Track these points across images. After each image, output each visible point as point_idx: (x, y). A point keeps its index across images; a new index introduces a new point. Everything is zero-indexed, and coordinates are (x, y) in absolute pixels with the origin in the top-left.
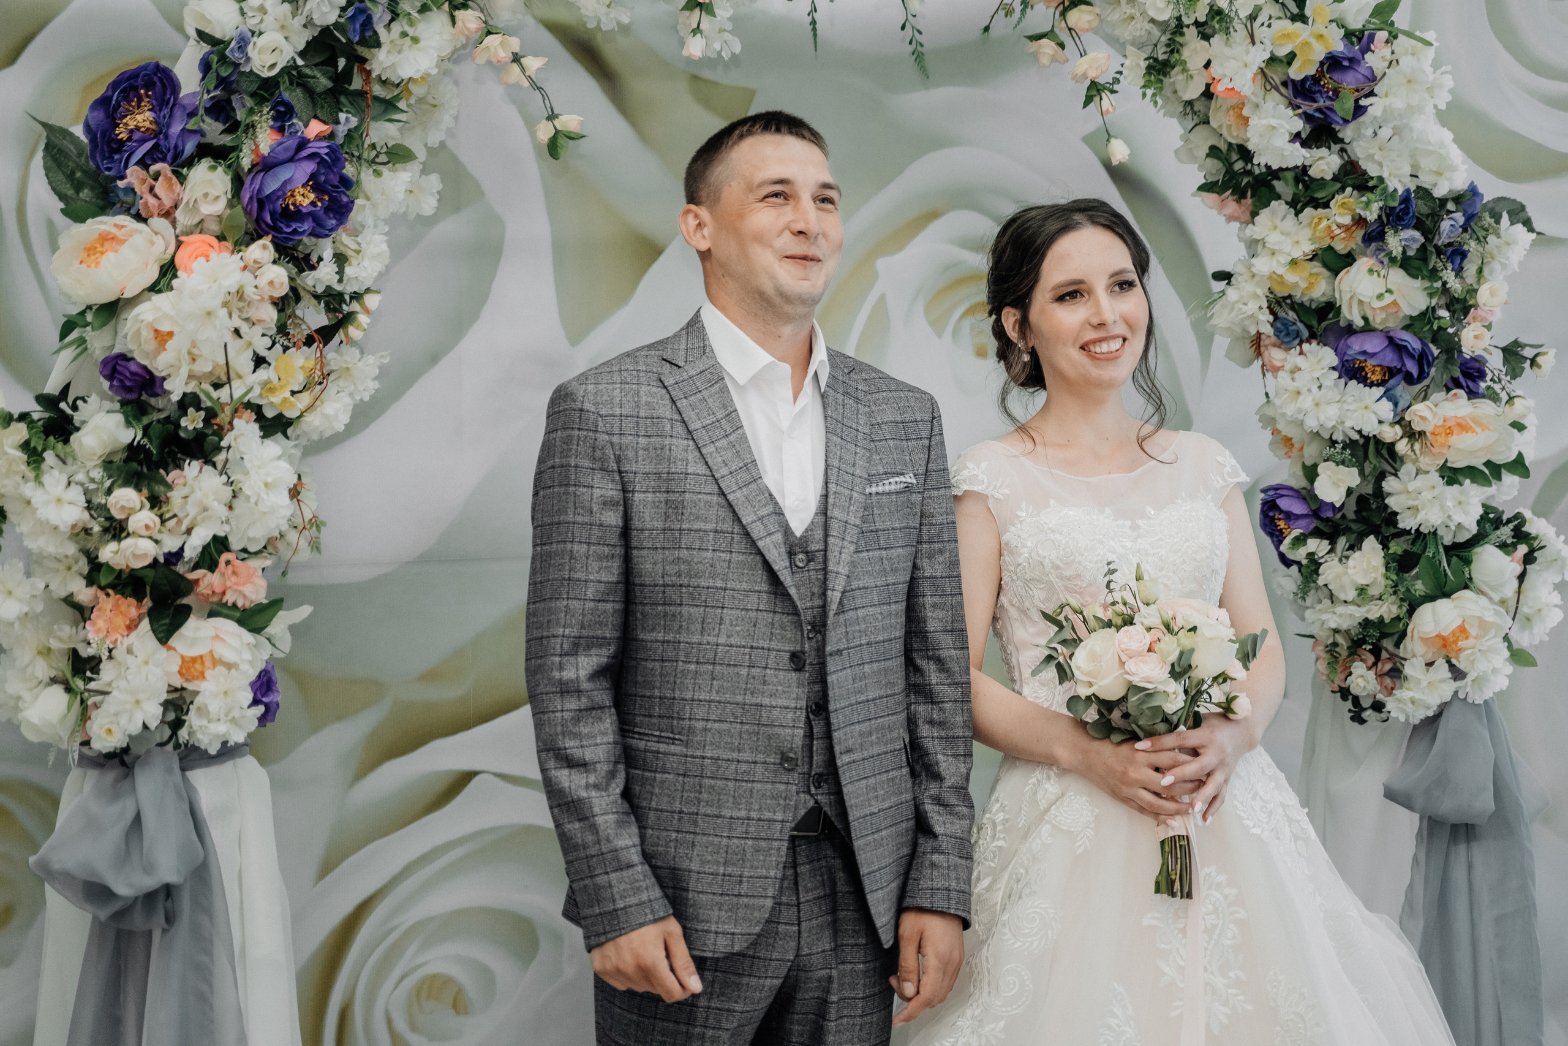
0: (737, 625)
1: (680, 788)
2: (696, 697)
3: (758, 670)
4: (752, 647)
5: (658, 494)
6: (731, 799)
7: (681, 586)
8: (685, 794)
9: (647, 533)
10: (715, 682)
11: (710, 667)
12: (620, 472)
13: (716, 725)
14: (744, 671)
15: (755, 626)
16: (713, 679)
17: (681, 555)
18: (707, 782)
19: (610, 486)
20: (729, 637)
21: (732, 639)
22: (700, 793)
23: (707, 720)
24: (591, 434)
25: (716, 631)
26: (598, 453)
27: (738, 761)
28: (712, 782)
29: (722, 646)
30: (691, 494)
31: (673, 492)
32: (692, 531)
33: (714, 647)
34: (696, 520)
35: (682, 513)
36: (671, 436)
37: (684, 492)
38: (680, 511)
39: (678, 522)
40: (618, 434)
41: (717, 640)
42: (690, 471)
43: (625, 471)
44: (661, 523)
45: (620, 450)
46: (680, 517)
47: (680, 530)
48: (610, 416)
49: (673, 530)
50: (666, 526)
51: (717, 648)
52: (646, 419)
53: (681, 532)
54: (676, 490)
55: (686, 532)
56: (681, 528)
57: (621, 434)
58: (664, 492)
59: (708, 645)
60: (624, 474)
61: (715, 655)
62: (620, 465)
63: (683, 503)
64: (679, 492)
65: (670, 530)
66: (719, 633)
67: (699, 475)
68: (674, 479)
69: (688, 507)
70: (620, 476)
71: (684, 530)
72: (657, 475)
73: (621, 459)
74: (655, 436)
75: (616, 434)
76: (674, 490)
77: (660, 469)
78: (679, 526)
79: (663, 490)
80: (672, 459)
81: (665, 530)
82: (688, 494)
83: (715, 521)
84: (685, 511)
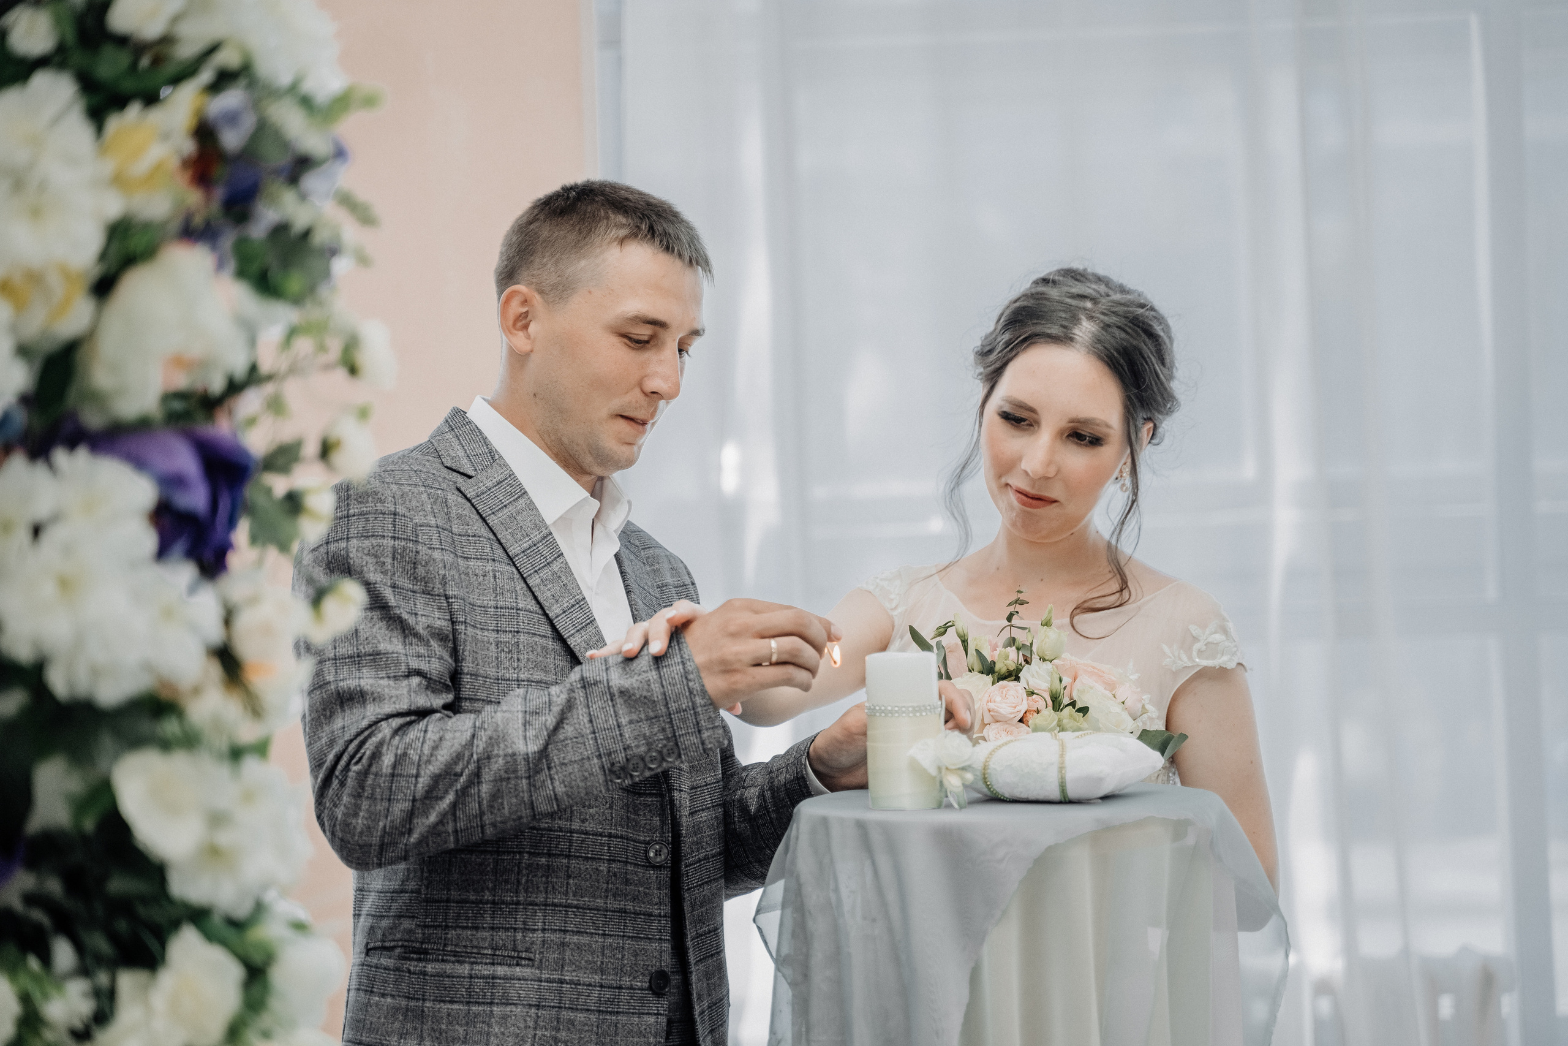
0: (590, 807)
1: (531, 1024)
2: (550, 901)
3: (619, 865)
4: (610, 836)
5: (486, 633)
6: (594, 1037)
8: (539, 1033)
9: (481, 680)
10: (571, 881)
11: (565, 861)
12: (447, 597)
13: (575, 938)
14: (604, 867)
15: (611, 807)
16: (569, 877)
18: (566, 1015)
19: (437, 614)
20: (583, 821)
21: (587, 824)
22: (558, 1030)
23: (565, 931)
24: (411, 545)
26: (421, 571)
27: (601, 986)
28: (571, 1015)
29: (576, 833)
30: (526, 635)
31: (503, 631)
32: (533, 682)
33: (569, 835)
34: (536, 669)
35: (518, 660)
36: (494, 560)
37: (518, 632)
38: (515, 656)
39: (515, 669)
40: (439, 549)
41: (570, 825)
42: (520, 606)
43: (455, 596)
44: (494, 670)
45: (445, 568)
46: (516, 664)
47: (518, 681)
48: (427, 526)
49: (509, 680)
50: (500, 674)
51: (571, 836)
52: (459, 535)
53: (520, 683)
54: (507, 629)
55: (526, 683)
56: (518, 677)
57: (442, 549)
58: (493, 630)
59: (561, 831)
60: (453, 600)
61: (570, 846)
62: (448, 589)
63: (518, 646)
64: (511, 631)
65: (504, 680)
66: (571, 817)
67: (531, 612)
68: (503, 615)
69: (525, 652)
70: (448, 602)
71: (524, 681)
72: (483, 609)
73: (447, 581)
74: (474, 559)
75: (437, 548)
76: (504, 629)
77: (485, 602)
78: (516, 675)
79: (492, 628)
80: (498, 589)
81: (498, 680)
82: (522, 634)
83: (553, 671)
84: (522, 657)
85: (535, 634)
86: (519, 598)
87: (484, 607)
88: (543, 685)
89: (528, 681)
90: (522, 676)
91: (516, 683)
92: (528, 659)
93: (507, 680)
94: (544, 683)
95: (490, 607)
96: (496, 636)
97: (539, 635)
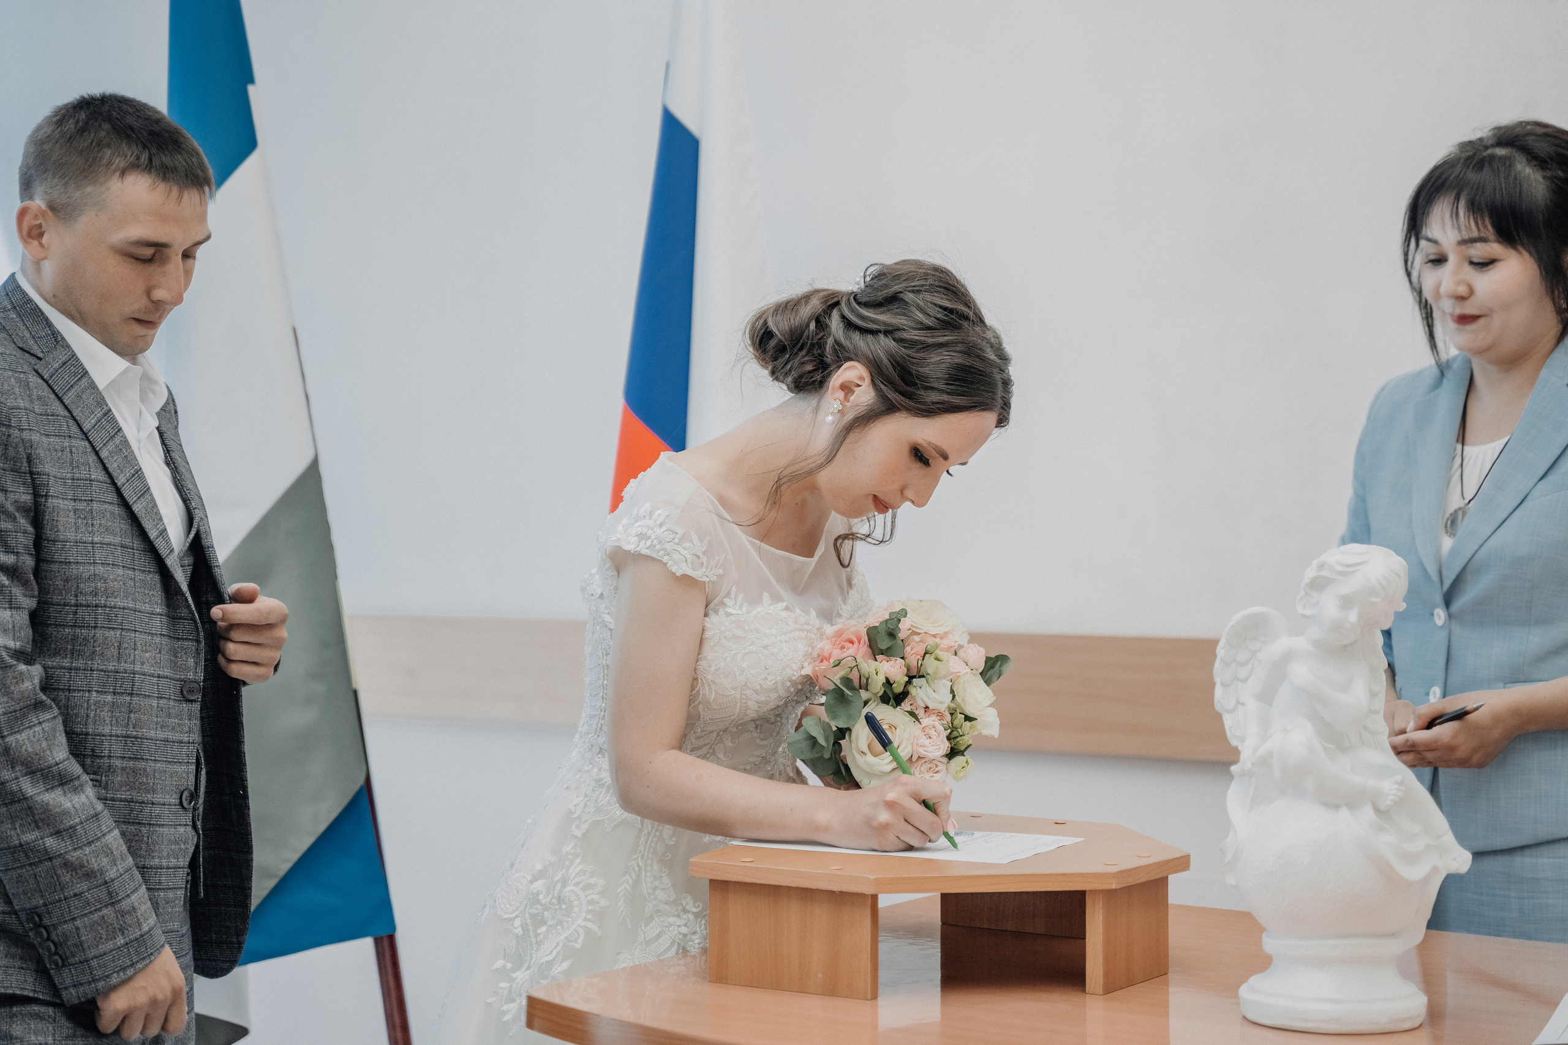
0: (146, 651)
3: (164, 701)
5: (66, 503)
7: (96, 606)
10: (132, 716)
11: (129, 698)
12: (32, 474)
14: (154, 703)
15: (160, 652)
16: (131, 711)
17: (97, 572)
20: (143, 664)
24: (4, 429)
25: (132, 658)
26: (10, 452)
29: (138, 674)
30: (98, 503)
31: (80, 500)
32: (104, 544)
33: (132, 676)
34: (106, 533)
35: (92, 525)
36: (70, 437)
37: (91, 501)
38: (90, 522)
39: (90, 534)
40: (27, 429)
41: (134, 667)
42: (93, 477)
43: (38, 472)
44: (73, 534)
45: (31, 447)
46: (90, 529)
47: (92, 543)
48: (16, 409)
49: (85, 543)
50: (78, 538)
51: (134, 677)
52: (41, 415)
53: (94, 545)
54: (83, 498)
55: (99, 545)
56: (93, 540)
57: (30, 430)
58: (71, 499)
59: (126, 673)
60: (36, 477)
61: (133, 685)
62: (32, 466)
63: (92, 512)
64: (86, 500)
65: (82, 543)
66: (134, 660)
67: (101, 482)
68: (79, 486)
69: (97, 518)
70: (32, 477)
71: (97, 544)
72: (62, 481)
73: (32, 459)
74: (53, 435)
75: (25, 429)
76: (80, 498)
77: (64, 474)
78: (91, 539)
79: (70, 497)
80: (74, 463)
81: (77, 542)
82: (95, 503)
83: (119, 534)
84: (95, 522)
85: (105, 502)
86: (92, 470)
87: (63, 479)
88: (112, 547)
89: (101, 543)
90: (96, 539)
91: (91, 545)
92: (100, 524)
93: (84, 543)
94: (113, 545)
95: (68, 479)
96: (74, 504)
97: (108, 503)
